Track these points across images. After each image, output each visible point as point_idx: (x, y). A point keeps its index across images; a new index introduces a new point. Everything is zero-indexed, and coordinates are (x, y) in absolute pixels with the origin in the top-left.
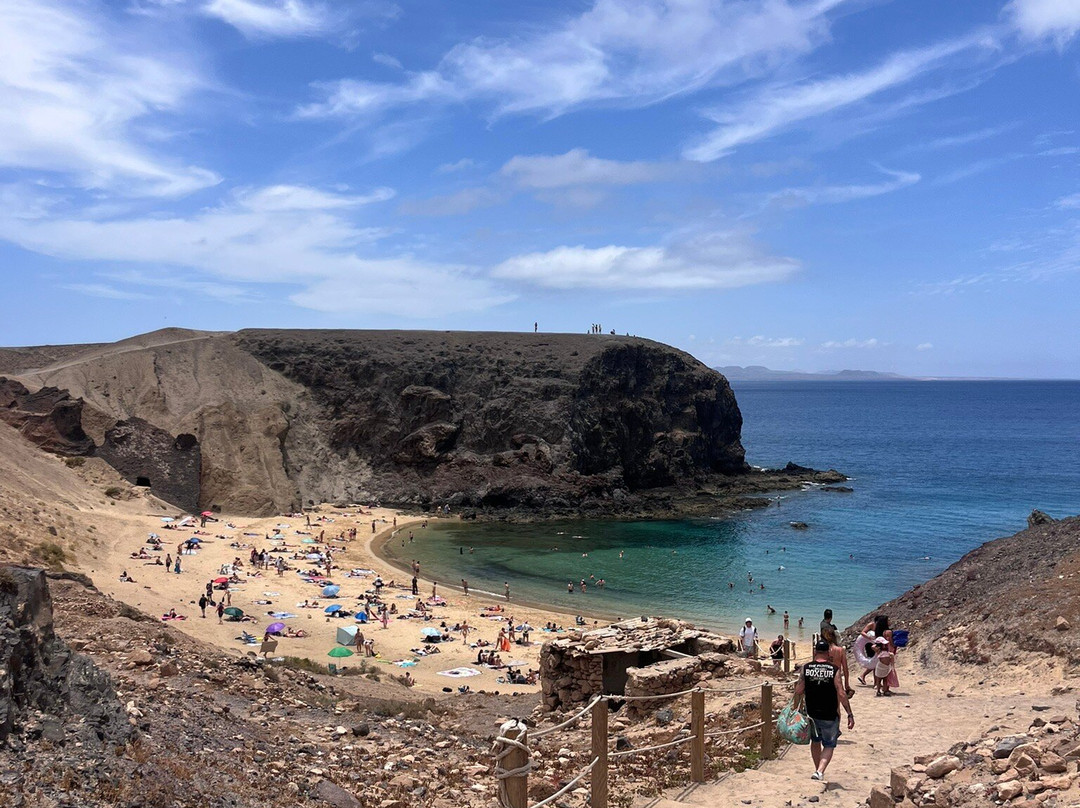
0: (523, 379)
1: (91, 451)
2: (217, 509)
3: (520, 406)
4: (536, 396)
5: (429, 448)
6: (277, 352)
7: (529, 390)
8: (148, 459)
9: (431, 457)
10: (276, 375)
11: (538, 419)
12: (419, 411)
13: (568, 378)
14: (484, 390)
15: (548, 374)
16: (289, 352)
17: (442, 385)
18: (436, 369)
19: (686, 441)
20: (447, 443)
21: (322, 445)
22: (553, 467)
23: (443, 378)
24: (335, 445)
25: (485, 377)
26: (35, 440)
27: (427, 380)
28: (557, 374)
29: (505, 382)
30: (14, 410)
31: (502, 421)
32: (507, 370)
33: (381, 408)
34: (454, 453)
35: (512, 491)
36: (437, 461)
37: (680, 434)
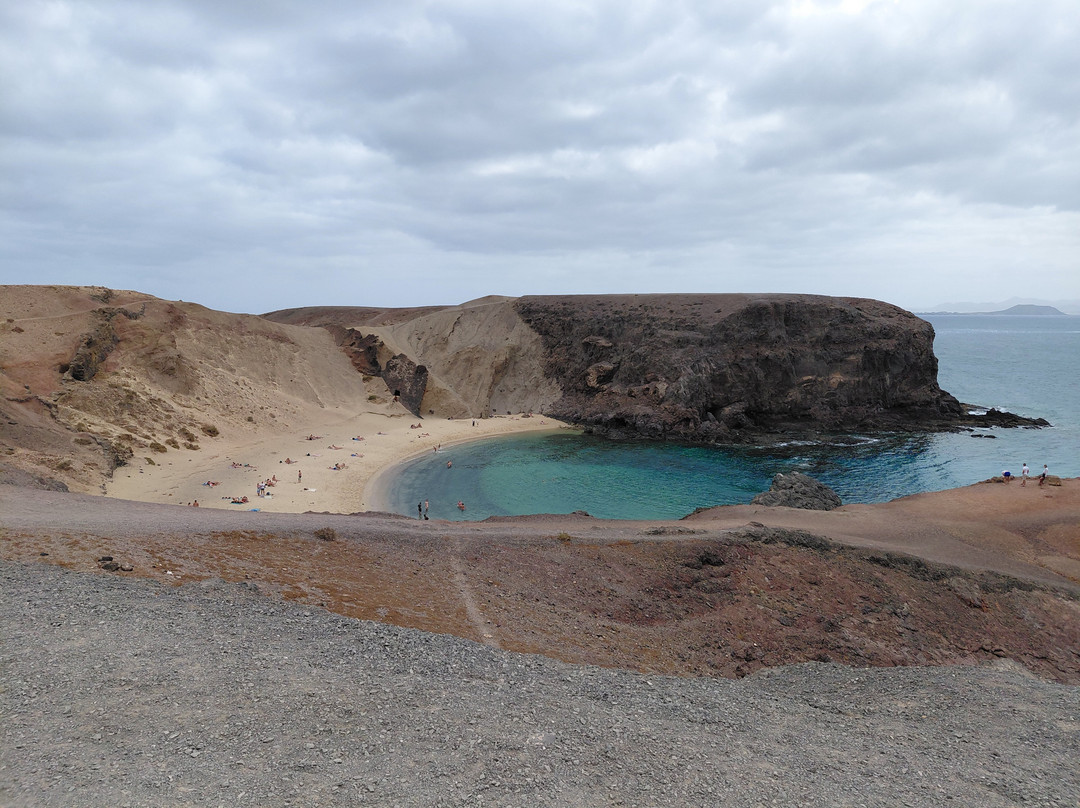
0: (664, 332)
1: (378, 373)
2: (432, 412)
3: (655, 352)
4: (671, 345)
5: (593, 382)
6: (530, 312)
7: (667, 341)
8: (402, 380)
9: (592, 387)
10: (525, 327)
11: (665, 363)
12: (592, 354)
13: (702, 331)
14: (637, 340)
15: (684, 328)
16: (537, 311)
17: (609, 336)
18: (608, 324)
19: (841, 385)
20: (606, 377)
21: (538, 374)
22: (662, 401)
23: (611, 331)
24: (547, 375)
25: (638, 330)
26: (356, 365)
27: (601, 333)
28: (692, 328)
29: (652, 334)
30: (353, 347)
31: (641, 364)
32: (656, 325)
33: (572, 351)
34: (609, 385)
35: (627, 416)
36: (597, 390)
37: (837, 378)
